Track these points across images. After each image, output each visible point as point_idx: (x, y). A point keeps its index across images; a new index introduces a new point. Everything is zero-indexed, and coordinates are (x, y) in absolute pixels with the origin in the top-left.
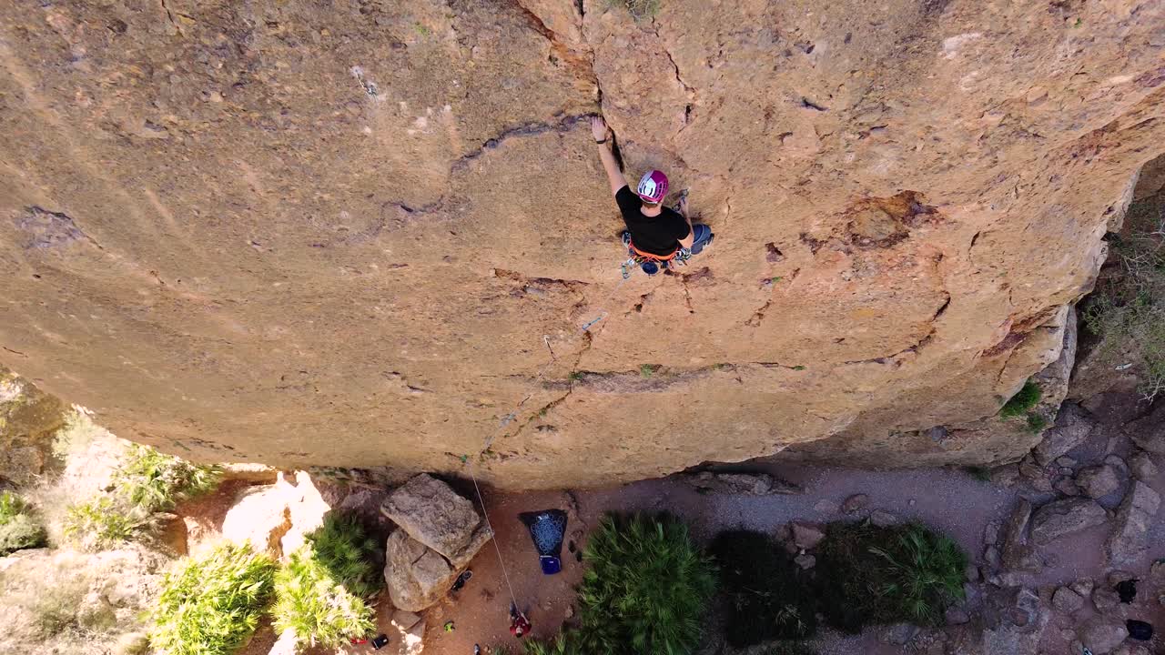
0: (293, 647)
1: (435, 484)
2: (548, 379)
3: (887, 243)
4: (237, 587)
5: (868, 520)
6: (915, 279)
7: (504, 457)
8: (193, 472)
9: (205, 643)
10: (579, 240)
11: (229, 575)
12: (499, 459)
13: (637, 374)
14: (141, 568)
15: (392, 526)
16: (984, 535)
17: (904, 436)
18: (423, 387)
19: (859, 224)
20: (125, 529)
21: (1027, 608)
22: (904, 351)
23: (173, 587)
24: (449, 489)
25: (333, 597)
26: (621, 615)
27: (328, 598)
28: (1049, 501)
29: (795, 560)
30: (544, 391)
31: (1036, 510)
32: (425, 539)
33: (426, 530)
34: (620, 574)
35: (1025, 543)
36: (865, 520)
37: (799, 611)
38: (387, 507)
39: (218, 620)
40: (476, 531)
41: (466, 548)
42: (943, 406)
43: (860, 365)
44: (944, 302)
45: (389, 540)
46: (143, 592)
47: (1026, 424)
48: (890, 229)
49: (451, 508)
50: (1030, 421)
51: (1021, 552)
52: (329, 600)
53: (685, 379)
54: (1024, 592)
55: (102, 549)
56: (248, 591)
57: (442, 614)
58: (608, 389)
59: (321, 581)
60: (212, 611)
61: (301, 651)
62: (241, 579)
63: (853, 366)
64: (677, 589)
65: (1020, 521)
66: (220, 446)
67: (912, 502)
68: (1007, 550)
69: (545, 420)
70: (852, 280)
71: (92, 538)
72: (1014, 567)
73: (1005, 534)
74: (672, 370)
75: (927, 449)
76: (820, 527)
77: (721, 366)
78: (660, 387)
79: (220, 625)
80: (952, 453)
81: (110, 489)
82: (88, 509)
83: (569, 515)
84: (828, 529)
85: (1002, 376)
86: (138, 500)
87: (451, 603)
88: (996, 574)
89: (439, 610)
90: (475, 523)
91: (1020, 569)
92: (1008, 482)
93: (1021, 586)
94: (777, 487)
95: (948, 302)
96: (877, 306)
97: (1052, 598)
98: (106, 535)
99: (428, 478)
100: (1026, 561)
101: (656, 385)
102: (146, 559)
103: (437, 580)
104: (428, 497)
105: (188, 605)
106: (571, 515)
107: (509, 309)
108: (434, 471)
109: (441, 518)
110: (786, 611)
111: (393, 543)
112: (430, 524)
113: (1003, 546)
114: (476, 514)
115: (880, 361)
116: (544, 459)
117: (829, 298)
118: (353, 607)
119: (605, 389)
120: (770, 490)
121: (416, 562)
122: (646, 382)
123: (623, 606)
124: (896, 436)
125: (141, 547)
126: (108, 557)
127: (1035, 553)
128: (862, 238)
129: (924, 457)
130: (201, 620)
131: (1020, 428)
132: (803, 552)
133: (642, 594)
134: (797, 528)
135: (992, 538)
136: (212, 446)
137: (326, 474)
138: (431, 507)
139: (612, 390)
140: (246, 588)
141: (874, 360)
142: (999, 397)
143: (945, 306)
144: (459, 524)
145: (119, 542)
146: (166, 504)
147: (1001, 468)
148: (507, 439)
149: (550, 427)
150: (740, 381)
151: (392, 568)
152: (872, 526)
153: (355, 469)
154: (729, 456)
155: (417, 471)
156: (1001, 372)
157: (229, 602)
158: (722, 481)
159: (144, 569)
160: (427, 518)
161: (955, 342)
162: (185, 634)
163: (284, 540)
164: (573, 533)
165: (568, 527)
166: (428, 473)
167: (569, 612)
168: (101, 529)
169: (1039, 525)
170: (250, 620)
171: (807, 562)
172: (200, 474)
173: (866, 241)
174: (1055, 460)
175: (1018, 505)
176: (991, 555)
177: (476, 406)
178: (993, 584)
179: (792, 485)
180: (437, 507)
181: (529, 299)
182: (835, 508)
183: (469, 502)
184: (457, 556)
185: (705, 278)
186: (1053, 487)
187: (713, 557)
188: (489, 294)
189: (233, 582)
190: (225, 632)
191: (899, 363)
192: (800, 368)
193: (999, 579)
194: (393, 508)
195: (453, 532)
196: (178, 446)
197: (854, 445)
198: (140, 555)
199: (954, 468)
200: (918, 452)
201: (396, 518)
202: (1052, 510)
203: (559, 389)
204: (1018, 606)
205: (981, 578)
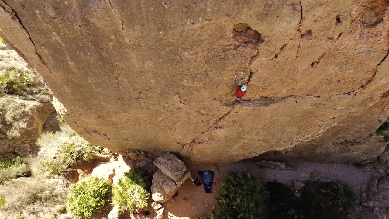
0: (117, 212)
1: (172, 155)
2: (227, 102)
3: (372, 26)
4: (99, 189)
5: (320, 181)
6: (380, 42)
7: (199, 143)
8: (84, 154)
9: (87, 208)
10: (277, 5)
11: (97, 186)
12: (197, 144)
13: (259, 100)
14: (63, 185)
15: (156, 169)
16: (361, 188)
17: (337, 145)
18: (184, 102)
19: (365, 17)
20: (59, 171)
21: (378, 214)
22: (359, 88)
23: (77, 189)
24: (177, 157)
25: (133, 194)
26: (234, 207)
27: (131, 195)
28: (383, 177)
29: (294, 194)
30: (225, 107)
31: (379, 180)
32: (168, 173)
33: (169, 170)
34: (235, 191)
35: (376, 191)
36: (319, 181)
37: (296, 212)
38: (156, 162)
39: (92, 201)
40: (185, 173)
41: (181, 179)
42: (358, 126)
43: (341, 95)
44: (386, 55)
45: (154, 175)
46: (64, 193)
47: (383, 139)
48: (374, 19)
49: (177, 164)
50: (385, 138)
51: (375, 194)
52: (132, 195)
53: (277, 102)
54: (377, 208)
55: (50, 178)
56: (102, 191)
57: (169, 205)
58: (248, 105)
59: (129, 189)
60: (90, 197)
61: (120, 214)
62: (100, 188)
63: (338, 96)
64: (256, 197)
65: (374, 183)
66: (102, 134)
67: (336, 175)
68: (369, 194)
69: (220, 124)
70: (358, 41)
71: (47, 174)
72: (372, 199)
73: (368, 188)
74: (272, 98)
75: (345, 151)
76: (303, 182)
77: (291, 96)
78: (267, 105)
79: (92, 202)
80: (353, 153)
81: (55, 158)
82: (47, 163)
83: (215, 173)
84: (306, 183)
85: (384, 110)
86: (64, 162)
87: (173, 201)
88: (366, 202)
89: (168, 203)
90: (185, 170)
91: (375, 200)
92: (369, 169)
93: (375, 206)
94: (288, 167)
95: (387, 55)
96: (362, 56)
97: (387, 211)
98: (52, 173)
99: (169, 153)
100: (377, 197)
101: (266, 104)
102: (65, 182)
103: (171, 189)
104: (169, 159)
105: (82, 195)
106: (216, 173)
107: (230, 57)
108: (171, 151)
109: (174, 167)
110: (291, 212)
111: (156, 176)
112: (170, 169)
113: (368, 192)
114: (185, 167)
115: (349, 94)
116: (214, 144)
117: (346, 51)
118: (141, 198)
119: (248, 106)
120: (286, 168)
121: (164, 182)
122: (262, 103)
123: (235, 204)
124: (334, 145)
125: (64, 178)
126: (52, 181)
127: (380, 194)
128: (364, 24)
129: (343, 155)
130: (86, 200)
131: (380, 141)
132: (297, 191)
133: (243, 198)
134: (295, 182)
135: (364, 189)
136: (99, 134)
137: (133, 152)
138: (171, 163)
139: (250, 106)
140: (102, 190)
141: (346, 94)
142: (380, 121)
143: (386, 57)
144: (180, 170)
145: (57, 176)
146: (74, 164)
147: (367, 164)
148: (203, 134)
149: (220, 127)
150: (297, 102)
151: (154, 185)
152: (321, 183)
153: (143, 151)
154: (278, 147)
155: (166, 151)
156: (384, 108)
157: (96, 195)
158: (269, 164)
159: (64, 186)
160: (169, 166)
161: (381, 79)
162: (80, 204)
163: (113, 178)
164: (216, 179)
165: (214, 177)
166: (169, 152)
167: (214, 207)
168: (51, 170)
169: (381, 184)
170: (103, 202)
171: (298, 195)
172: (86, 155)
173: (365, 25)
174: (386, 162)
175: (373, 178)
176: (364, 195)
177: (198, 114)
178: (365, 206)
179: (293, 167)
180: (173, 163)
181: (239, 51)
182: (308, 176)
183: (183, 163)
184: (178, 181)
185: (309, 36)
186: (385, 172)
187: (268, 188)
188: (226, 48)
189: (98, 188)
190: (94, 205)
191: (355, 95)
192: (319, 97)
193: (367, 204)
194: (158, 162)
195: (178, 172)
196: (88, 133)
197: (318, 150)
198: (63, 181)
199: (350, 164)
200: (342, 152)
201: (158, 166)
202: (385, 180)
203: (230, 106)
204: (375, 213)
205: (361, 204)
